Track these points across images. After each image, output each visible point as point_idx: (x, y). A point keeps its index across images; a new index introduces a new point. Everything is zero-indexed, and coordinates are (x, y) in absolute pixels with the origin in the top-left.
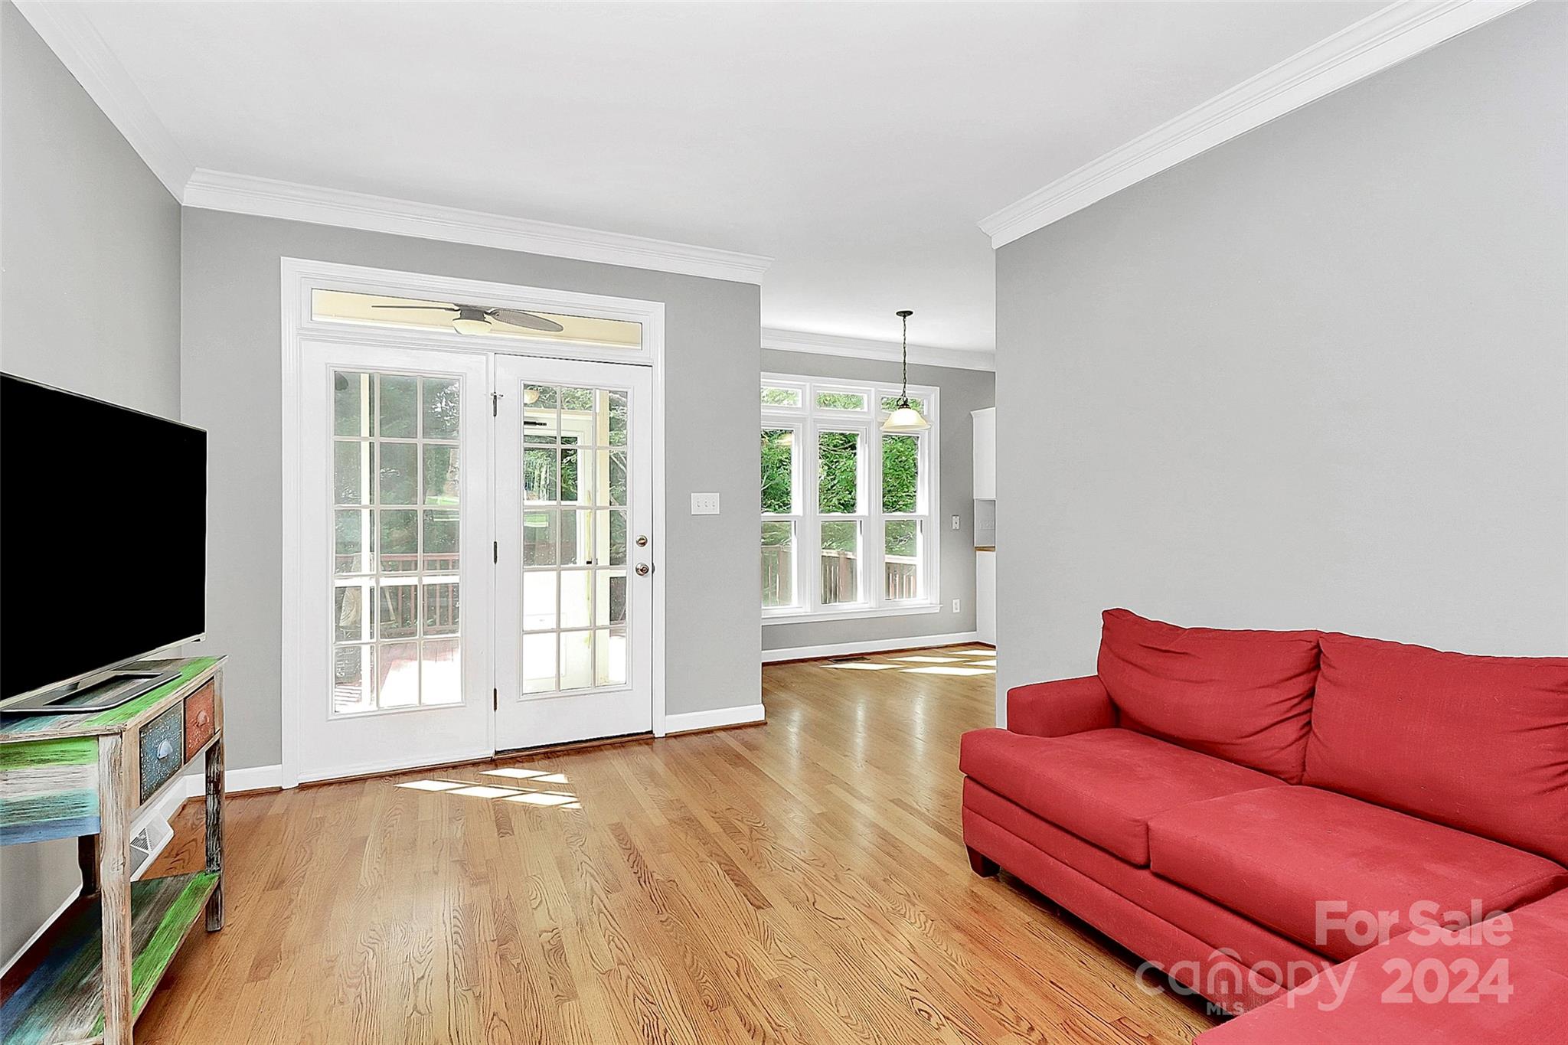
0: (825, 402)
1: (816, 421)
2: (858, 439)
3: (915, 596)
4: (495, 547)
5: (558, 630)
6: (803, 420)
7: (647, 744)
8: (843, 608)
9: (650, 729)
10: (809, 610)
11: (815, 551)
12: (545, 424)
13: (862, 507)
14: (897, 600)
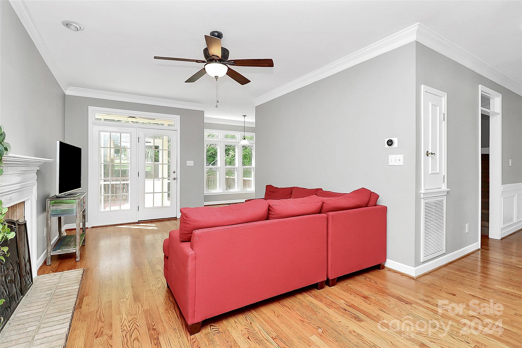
0: (227, 137)
1: (224, 142)
2: (236, 146)
3: (251, 188)
4: (138, 173)
5: (154, 193)
6: (220, 142)
7: (175, 220)
8: (232, 191)
9: (176, 217)
10: (222, 191)
11: (224, 177)
12: (151, 142)
13: (237, 165)
14: (246, 189)
